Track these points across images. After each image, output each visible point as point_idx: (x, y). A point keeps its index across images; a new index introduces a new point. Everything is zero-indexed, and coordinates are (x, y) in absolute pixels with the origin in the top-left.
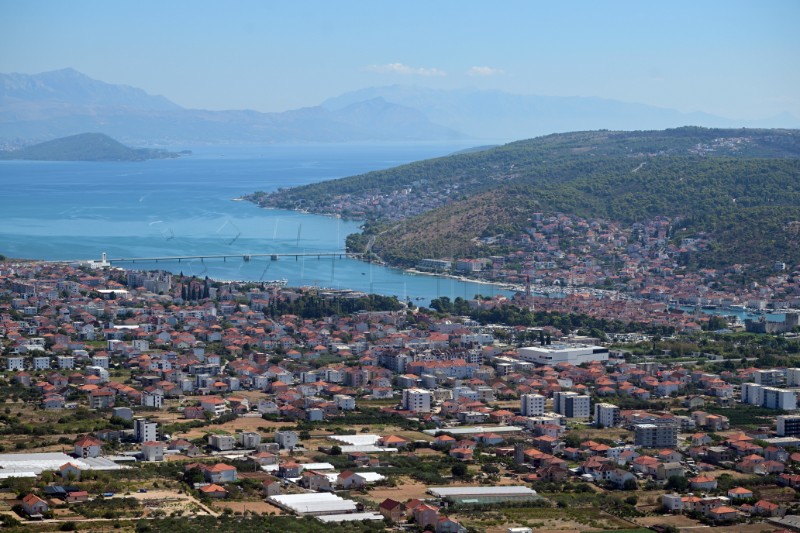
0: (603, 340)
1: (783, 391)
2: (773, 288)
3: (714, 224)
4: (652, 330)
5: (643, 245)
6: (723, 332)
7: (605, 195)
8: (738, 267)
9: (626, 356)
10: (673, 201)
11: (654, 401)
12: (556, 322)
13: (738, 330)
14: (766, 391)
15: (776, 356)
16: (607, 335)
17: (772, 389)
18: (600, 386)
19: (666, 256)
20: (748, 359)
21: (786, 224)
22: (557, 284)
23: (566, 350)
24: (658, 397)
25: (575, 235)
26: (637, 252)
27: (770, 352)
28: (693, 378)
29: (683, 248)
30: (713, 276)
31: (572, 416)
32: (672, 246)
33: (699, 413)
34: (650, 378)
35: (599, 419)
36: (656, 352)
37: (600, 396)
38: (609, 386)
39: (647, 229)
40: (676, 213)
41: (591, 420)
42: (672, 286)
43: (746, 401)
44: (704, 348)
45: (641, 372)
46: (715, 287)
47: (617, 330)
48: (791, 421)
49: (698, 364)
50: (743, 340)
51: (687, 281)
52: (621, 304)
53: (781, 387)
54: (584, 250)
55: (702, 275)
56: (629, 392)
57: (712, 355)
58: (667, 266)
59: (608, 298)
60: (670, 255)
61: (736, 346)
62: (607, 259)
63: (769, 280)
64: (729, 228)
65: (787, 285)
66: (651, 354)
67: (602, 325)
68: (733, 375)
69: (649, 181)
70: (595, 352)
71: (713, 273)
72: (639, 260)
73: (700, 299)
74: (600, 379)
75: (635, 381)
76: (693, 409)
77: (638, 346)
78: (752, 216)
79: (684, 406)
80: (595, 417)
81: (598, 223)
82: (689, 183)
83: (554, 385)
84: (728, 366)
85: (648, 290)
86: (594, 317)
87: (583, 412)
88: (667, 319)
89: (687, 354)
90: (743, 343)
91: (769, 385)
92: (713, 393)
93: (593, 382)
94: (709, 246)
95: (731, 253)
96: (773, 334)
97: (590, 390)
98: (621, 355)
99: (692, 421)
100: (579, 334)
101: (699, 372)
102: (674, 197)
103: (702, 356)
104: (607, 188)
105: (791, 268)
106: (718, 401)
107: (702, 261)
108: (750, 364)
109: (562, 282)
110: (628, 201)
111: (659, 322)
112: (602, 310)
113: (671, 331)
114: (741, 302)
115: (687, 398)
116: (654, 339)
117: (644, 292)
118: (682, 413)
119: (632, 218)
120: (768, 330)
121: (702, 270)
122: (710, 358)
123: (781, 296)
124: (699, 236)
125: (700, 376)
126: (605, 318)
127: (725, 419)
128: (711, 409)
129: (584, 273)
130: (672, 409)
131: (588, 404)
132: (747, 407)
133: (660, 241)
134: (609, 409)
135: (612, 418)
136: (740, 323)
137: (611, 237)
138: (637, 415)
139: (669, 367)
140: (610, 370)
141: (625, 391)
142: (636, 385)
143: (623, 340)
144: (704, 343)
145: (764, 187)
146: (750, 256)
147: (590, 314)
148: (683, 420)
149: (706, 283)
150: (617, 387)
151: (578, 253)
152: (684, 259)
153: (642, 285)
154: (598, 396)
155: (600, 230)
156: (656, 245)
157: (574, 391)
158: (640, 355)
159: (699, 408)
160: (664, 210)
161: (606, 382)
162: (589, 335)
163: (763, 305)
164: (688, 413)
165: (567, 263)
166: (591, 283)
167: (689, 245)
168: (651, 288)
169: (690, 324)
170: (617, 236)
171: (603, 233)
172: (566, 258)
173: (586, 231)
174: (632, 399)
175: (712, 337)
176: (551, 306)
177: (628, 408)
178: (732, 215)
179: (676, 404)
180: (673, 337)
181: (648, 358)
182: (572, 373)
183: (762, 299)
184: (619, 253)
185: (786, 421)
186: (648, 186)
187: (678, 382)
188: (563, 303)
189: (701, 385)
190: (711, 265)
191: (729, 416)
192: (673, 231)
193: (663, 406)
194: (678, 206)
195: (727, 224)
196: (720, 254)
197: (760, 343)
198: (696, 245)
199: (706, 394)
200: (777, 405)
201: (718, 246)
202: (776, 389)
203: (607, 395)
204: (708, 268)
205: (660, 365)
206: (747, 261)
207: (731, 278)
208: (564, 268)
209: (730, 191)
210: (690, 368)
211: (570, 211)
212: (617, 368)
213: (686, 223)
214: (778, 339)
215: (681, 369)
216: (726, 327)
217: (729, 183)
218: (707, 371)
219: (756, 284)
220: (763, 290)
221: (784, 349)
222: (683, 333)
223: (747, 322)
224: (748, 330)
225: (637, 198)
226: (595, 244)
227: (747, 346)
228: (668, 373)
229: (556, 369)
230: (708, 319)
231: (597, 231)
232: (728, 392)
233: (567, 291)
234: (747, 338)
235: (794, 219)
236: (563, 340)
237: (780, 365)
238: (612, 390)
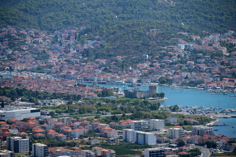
0: (37, 104)
1: (147, 133)
2: (141, 70)
3: (105, 31)
4: (67, 98)
5: (61, 45)
6: (110, 98)
7: (37, 14)
8: (119, 58)
9: (51, 114)
10: (79, 17)
11: (69, 141)
12: (7, 94)
13: (120, 96)
14: (137, 134)
15: (143, 112)
16: (39, 101)
17: (141, 132)
18: (36, 133)
19: (75, 51)
20: (126, 114)
21: (148, 31)
22: (7, 70)
23: (14, 111)
24: (71, 139)
25: (18, 39)
26: (57, 49)
27: (139, 110)
28: (93, 127)
29: (86, 46)
30: (104, 63)
31: (18, 152)
32: (79, 45)
33: (96, 148)
34: (67, 127)
35: (35, 153)
36: (70, 111)
37: (35, 139)
38: (41, 132)
39: (63, 35)
40: (81, 24)
41: (30, 154)
42: (79, 70)
43: (126, 140)
44: (99, 108)
45: (61, 123)
46: (105, 70)
47: (45, 98)
48: (153, 152)
49: (96, 118)
50: (123, 102)
51: (88, 66)
52: (48, 81)
53: (146, 131)
54: (24, 48)
55: (97, 63)
56: (53, 136)
57: (105, 112)
58: (76, 58)
59: (39, 78)
60: (78, 51)
61: (119, 106)
62: (38, 54)
63: (139, 65)
64: (113, 33)
65: (149, 68)
66: (66, 112)
67: (36, 94)
68: (117, 124)
69: (64, 5)
70: (32, 111)
71: (104, 61)
72: (59, 54)
73: (96, 78)
74: (35, 128)
75: (57, 129)
76: (94, 146)
77: (59, 107)
78: (127, 26)
79: (87, 144)
80: (33, 152)
81: (33, 31)
82: (88, 6)
83: (7, 132)
84: (114, 119)
85: (64, 72)
86: (31, 90)
87: (25, 149)
88: (76, 90)
89: (89, 112)
90: (123, 104)
91: (139, 130)
92: (105, 136)
93: (31, 130)
94: (101, 45)
95: (115, 49)
96: (141, 98)
97: (29, 135)
98: (48, 113)
99: (93, 153)
100: (22, 100)
101: (97, 123)
102: (80, 15)
103: (98, 113)
104: (38, 10)
105: (152, 58)
106: (109, 140)
107: (97, 54)
108: (128, 117)
109: (11, 68)
110: (51, 17)
111: (71, 93)
112: (36, 86)
113: (79, 98)
114: (121, 79)
115: (89, 139)
116: (69, 103)
117: (61, 74)
118: (86, 148)
119: (53, 28)
120: (138, 96)
121: (97, 60)
122: (103, 114)
123: (145, 75)
124: (95, 39)
125: (97, 125)
126: (38, 90)
127: (113, 151)
128: (104, 146)
129: (24, 62)
130: (80, 146)
131: (28, 144)
132: (126, 144)
133: (71, 42)
134: (41, 147)
135: (43, 152)
136: (121, 92)
137: (41, 40)
138: (58, 150)
139: (78, 120)
140: (41, 123)
141: (51, 135)
142: (58, 131)
143: (49, 104)
144: (99, 105)
145: (135, 8)
146: (127, 51)
147: (28, 88)
148: (87, 153)
149: (99, 68)
150: (46, 133)
151: (21, 50)
152: (86, 53)
153: (60, 69)
154: (34, 139)
155: (34, 36)
156: (69, 45)
157: (19, 136)
158: (60, 113)
159: (97, 145)
160: (73, 23)
161: (39, 130)
162: (28, 101)
163: (135, 81)
164: (90, 148)
165: (14, 57)
166: (29, 68)
167: (89, 45)
168: (66, 71)
169: (90, 94)
170: (44, 39)
171: (36, 37)
172: (13, 54)
173: (25, 36)
174: (55, 141)
175: (104, 100)
176: (4, 83)
177: (52, 146)
178: (115, 26)
179: (82, 143)
180: (80, 101)
181: (65, 114)
182: (18, 125)
183: (134, 77)
184: (46, 50)
185: (150, 152)
186: (63, 8)
187: (83, 129)
188: (12, 82)
189: (98, 131)
190: (103, 56)
191: (115, 150)
192: (79, 36)
193: (75, 144)
194: (81, 20)
195: (112, 31)
196: (108, 50)
197: (134, 104)
198: (93, 45)
199: (101, 136)
200: (145, 142)
201: (107, 45)
202: (143, 133)
203: (40, 138)
204: (101, 59)
205: (72, 119)
206: (124, 54)
207: (115, 64)
208: (11, 60)
209: (113, 11)
210: (91, 121)
211: (15, 24)
212: (46, 121)
213: (87, 31)
214: (144, 102)
215: (85, 121)
216: (112, 94)
217: (113, 6)
218: (102, 122)
219: (131, 68)
220: (135, 72)
221: (148, 107)
222: (86, 99)
223: (126, 91)
224: (126, 97)
225: (57, 15)
226: (31, 45)
227: (126, 106)
228: (77, 124)
229: (8, 123)
230: (101, 90)
231: (32, 36)
232: (114, 134)
233: (14, 74)
234: (125, 102)
235: (153, 28)
236: (11, 105)
237: (145, 117)
238: (43, 135)
